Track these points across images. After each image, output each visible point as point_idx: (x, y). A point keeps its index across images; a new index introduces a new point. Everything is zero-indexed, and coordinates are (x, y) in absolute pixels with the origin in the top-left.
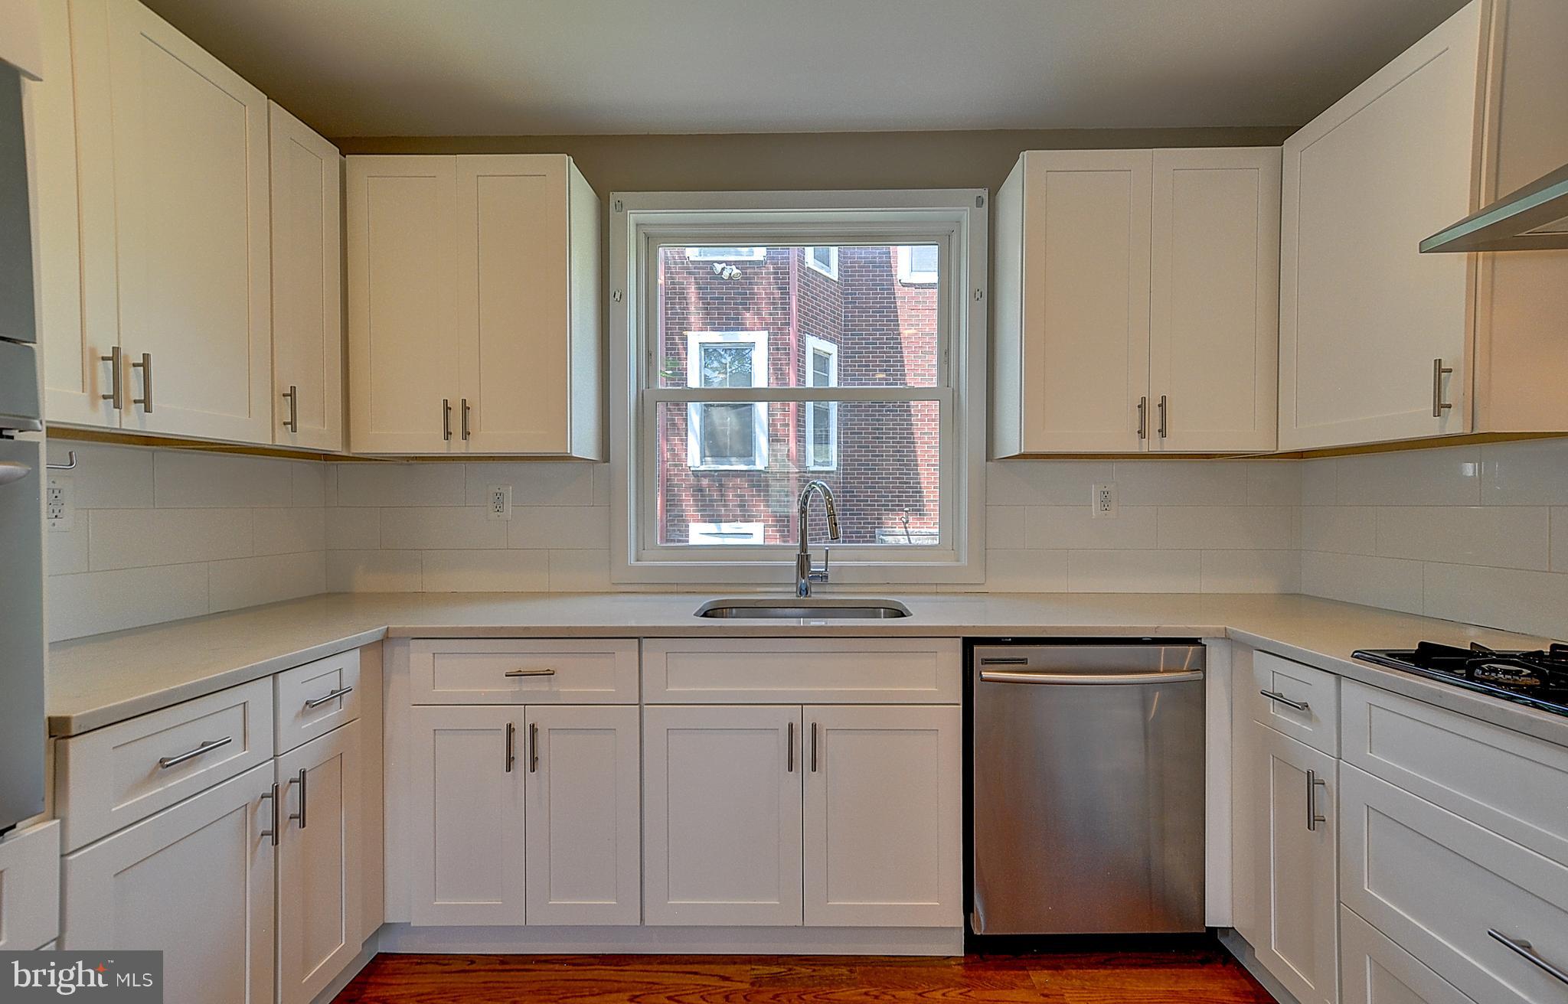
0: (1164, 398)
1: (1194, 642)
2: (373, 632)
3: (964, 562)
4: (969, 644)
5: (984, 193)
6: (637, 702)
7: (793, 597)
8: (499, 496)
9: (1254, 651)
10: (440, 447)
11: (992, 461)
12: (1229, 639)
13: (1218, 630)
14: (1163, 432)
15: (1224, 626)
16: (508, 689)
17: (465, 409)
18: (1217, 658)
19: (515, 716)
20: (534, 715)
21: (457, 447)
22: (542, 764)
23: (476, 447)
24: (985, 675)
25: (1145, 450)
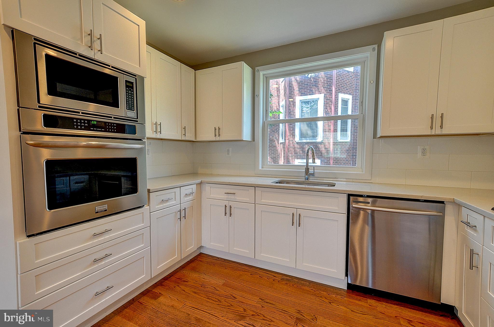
0: (442, 114)
1: (442, 202)
2: (199, 181)
3: (364, 173)
4: (349, 195)
5: (376, 46)
6: (254, 203)
7: (304, 180)
8: (228, 150)
9: (463, 207)
10: (214, 139)
11: (376, 138)
12: (454, 202)
13: (450, 199)
14: (441, 127)
15: (453, 198)
16: (225, 197)
17: (219, 129)
18: (449, 209)
19: (226, 203)
20: (231, 203)
21: (218, 139)
22: (232, 215)
23: (222, 138)
24: (354, 206)
25: (433, 133)
